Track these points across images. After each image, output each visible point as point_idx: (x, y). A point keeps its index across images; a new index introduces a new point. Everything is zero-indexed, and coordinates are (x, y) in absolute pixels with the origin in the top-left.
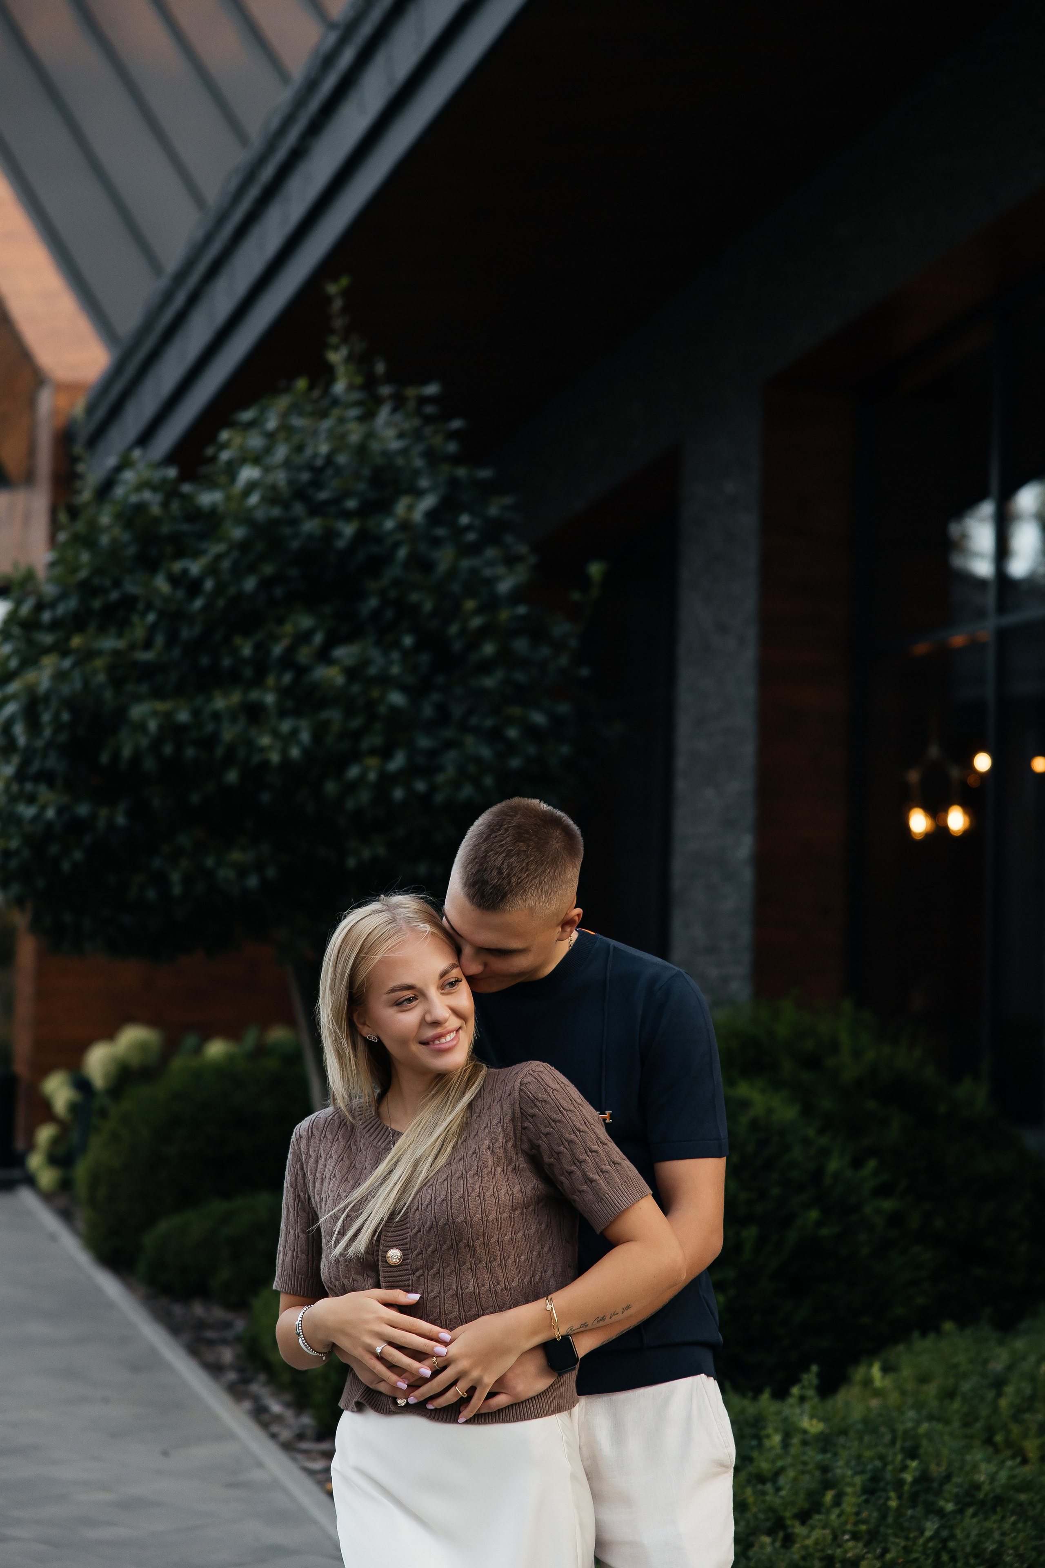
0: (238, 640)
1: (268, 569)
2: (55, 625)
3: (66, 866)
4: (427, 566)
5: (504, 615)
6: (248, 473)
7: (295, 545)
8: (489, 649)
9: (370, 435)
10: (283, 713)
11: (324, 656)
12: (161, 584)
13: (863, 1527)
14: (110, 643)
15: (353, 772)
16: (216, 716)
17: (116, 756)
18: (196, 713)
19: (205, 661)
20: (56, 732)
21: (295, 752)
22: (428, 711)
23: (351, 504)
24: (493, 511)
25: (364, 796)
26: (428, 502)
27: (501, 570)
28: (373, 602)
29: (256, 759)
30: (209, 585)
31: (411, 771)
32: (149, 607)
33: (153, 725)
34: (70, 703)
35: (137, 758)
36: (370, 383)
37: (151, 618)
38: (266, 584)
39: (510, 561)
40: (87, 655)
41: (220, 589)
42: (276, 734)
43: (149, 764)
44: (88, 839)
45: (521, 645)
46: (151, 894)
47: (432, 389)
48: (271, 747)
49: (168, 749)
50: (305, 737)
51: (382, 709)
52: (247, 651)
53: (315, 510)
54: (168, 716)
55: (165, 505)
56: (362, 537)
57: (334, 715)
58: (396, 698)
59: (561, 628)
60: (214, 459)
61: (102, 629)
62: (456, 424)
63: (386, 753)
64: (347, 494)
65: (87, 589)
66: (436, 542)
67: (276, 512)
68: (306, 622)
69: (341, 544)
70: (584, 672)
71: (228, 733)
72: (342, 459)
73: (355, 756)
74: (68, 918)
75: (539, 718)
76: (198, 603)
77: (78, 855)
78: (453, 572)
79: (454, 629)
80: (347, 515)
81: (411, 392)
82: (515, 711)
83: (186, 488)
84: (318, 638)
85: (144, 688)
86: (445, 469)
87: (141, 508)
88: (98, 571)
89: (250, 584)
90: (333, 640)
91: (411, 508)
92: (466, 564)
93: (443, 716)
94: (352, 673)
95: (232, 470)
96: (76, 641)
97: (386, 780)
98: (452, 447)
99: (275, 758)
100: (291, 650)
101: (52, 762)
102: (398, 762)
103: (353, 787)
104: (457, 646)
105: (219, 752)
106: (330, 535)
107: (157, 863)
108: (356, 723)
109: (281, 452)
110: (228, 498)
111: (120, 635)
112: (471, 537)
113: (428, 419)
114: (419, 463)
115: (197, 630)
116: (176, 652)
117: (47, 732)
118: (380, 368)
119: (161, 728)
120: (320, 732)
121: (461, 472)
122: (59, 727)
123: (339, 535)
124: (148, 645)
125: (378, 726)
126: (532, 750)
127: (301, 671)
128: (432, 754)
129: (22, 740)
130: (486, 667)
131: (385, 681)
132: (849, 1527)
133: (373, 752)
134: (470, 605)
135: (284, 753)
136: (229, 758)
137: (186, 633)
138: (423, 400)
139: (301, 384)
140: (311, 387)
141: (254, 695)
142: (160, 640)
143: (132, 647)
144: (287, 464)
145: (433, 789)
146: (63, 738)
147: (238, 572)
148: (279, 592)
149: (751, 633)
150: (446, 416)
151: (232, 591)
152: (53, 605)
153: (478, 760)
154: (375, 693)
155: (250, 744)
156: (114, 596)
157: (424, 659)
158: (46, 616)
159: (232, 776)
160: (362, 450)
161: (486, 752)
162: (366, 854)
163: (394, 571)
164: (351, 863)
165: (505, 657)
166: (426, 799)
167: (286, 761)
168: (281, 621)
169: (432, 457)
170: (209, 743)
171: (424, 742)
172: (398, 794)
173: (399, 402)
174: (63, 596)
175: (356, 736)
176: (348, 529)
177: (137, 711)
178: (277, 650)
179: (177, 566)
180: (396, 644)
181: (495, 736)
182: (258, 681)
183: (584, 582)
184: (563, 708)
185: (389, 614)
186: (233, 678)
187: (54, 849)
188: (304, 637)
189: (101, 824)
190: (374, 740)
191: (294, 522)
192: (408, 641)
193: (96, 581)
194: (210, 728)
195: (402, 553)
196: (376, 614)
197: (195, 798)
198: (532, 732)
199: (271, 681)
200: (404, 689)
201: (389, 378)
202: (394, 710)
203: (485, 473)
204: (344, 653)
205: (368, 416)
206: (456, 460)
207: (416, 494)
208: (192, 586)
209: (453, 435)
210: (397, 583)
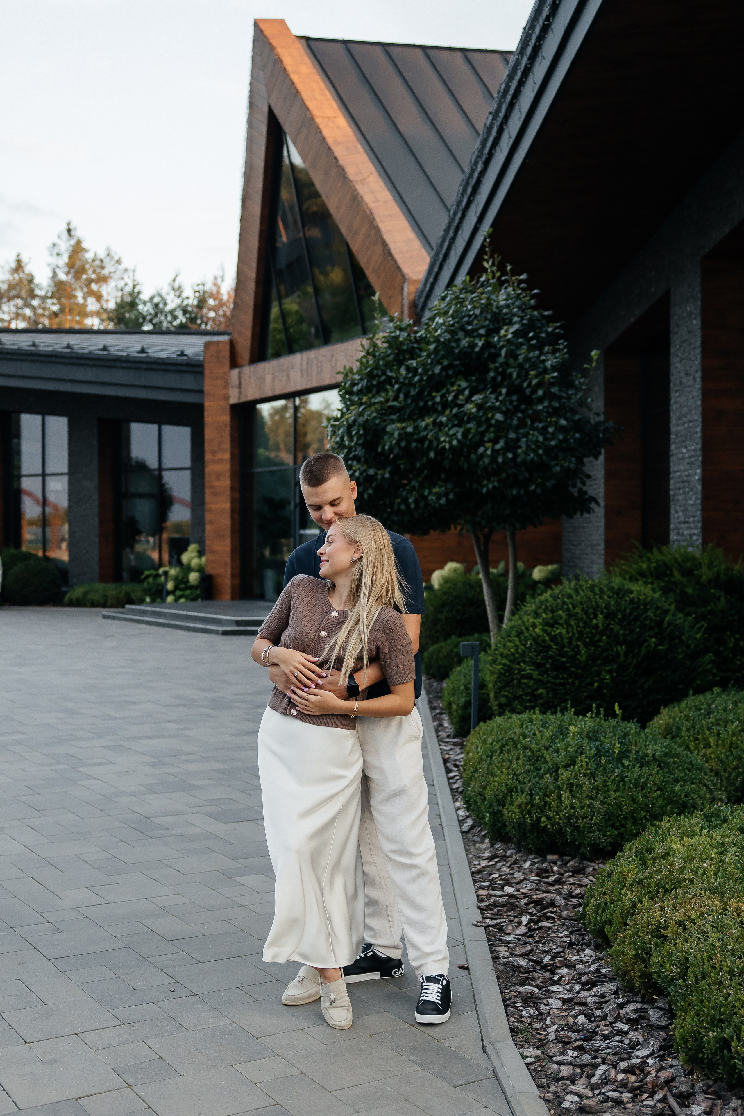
0: (434, 394)
1: (446, 363)
2: (359, 392)
4: (516, 358)
5: (547, 377)
6: (438, 320)
7: (457, 351)
8: (540, 392)
10: (452, 426)
11: (468, 400)
12: (403, 371)
13: (588, 771)
14: (378, 399)
15: (481, 449)
17: (383, 449)
18: (416, 428)
19: (421, 404)
20: (358, 440)
21: (455, 443)
22: (515, 422)
23: (482, 332)
24: (550, 330)
25: (486, 460)
26: (515, 328)
27: (549, 356)
28: (492, 374)
29: (441, 446)
31: (507, 448)
32: (396, 382)
33: (396, 435)
34: (365, 425)
35: (391, 449)
37: (396, 386)
38: (444, 369)
39: (555, 352)
40: (370, 405)
41: (425, 372)
42: (447, 434)
43: (397, 451)
44: (374, 485)
46: (403, 507)
47: (523, 277)
48: (445, 441)
49: (403, 444)
50: (459, 436)
51: (492, 422)
52: (438, 399)
53: (467, 334)
54: (403, 428)
55: (406, 336)
56: (488, 345)
57: (471, 426)
58: (499, 417)
59: (579, 381)
61: (375, 393)
62: (535, 291)
63: (495, 441)
64: (480, 327)
65: (371, 376)
66: (518, 346)
67: (449, 336)
68: (464, 384)
69: (477, 349)
71: (429, 435)
73: (481, 443)
75: (563, 422)
76: (417, 379)
77: (370, 491)
78: (527, 359)
79: (525, 385)
80: (480, 336)
81: (517, 278)
84: (467, 392)
85: (395, 418)
86: (527, 312)
87: (396, 338)
88: (377, 367)
89: (437, 369)
90: (473, 392)
91: (507, 331)
92: (532, 355)
93: (522, 424)
94: (480, 407)
97: (495, 453)
98: (533, 302)
99: (447, 446)
100: (456, 397)
101: (359, 452)
102: (500, 445)
103: (481, 456)
104: (528, 391)
105: (426, 444)
106: (473, 345)
107: (404, 493)
108: (481, 429)
109: (452, 310)
110: (429, 332)
111: (383, 395)
112: (534, 342)
113: (522, 290)
114: (514, 310)
115: (417, 390)
116: (409, 401)
117: (355, 439)
118: (508, 267)
119: (399, 435)
120: (465, 433)
121: (536, 313)
122: (359, 436)
123: (476, 345)
124: (395, 399)
125: (492, 429)
126: (561, 437)
127: (460, 407)
129: (347, 443)
130: (540, 400)
131: (494, 409)
132: (583, 771)
133: (490, 441)
134: (533, 373)
135: (450, 442)
136: (430, 447)
137: (413, 393)
138: (520, 282)
140: (471, 279)
141: (439, 418)
142: (402, 396)
143: (387, 400)
144: (453, 316)
146: (361, 441)
147: (432, 364)
148: (450, 372)
150: (530, 288)
151: (430, 373)
152: (357, 384)
153: (537, 442)
154: (489, 415)
155: (438, 439)
156: (383, 378)
157: (515, 398)
158: (355, 389)
159: (432, 454)
160: (487, 307)
161: (541, 438)
163: (501, 360)
164: (485, 490)
165: (548, 396)
166: (512, 461)
167: (452, 447)
168: (452, 384)
169: (522, 307)
170: (421, 440)
171: (512, 435)
172: (500, 460)
174: (361, 379)
176: (480, 343)
177: (389, 429)
178: (450, 398)
179: (409, 363)
181: (544, 431)
182: (441, 412)
183: (590, 360)
185: (499, 378)
186: (431, 411)
188: (461, 391)
189: (379, 477)
190: (490, 435)
191: (458, 341)
192: (504, 391)
193: (375, 372)
194: (421, 433)
195: (503, 352)
196: (494, 379)
197: (418, 464)
198: (560, 429)
199: (447, 411)
200: (502, 412)
202: (498, 422)
203: (547, 313)
204: (477, 398)
206: (534, 308)
207: (511, 323)
208: (414, 371)
209: (533, 297)
210: (501, 365)
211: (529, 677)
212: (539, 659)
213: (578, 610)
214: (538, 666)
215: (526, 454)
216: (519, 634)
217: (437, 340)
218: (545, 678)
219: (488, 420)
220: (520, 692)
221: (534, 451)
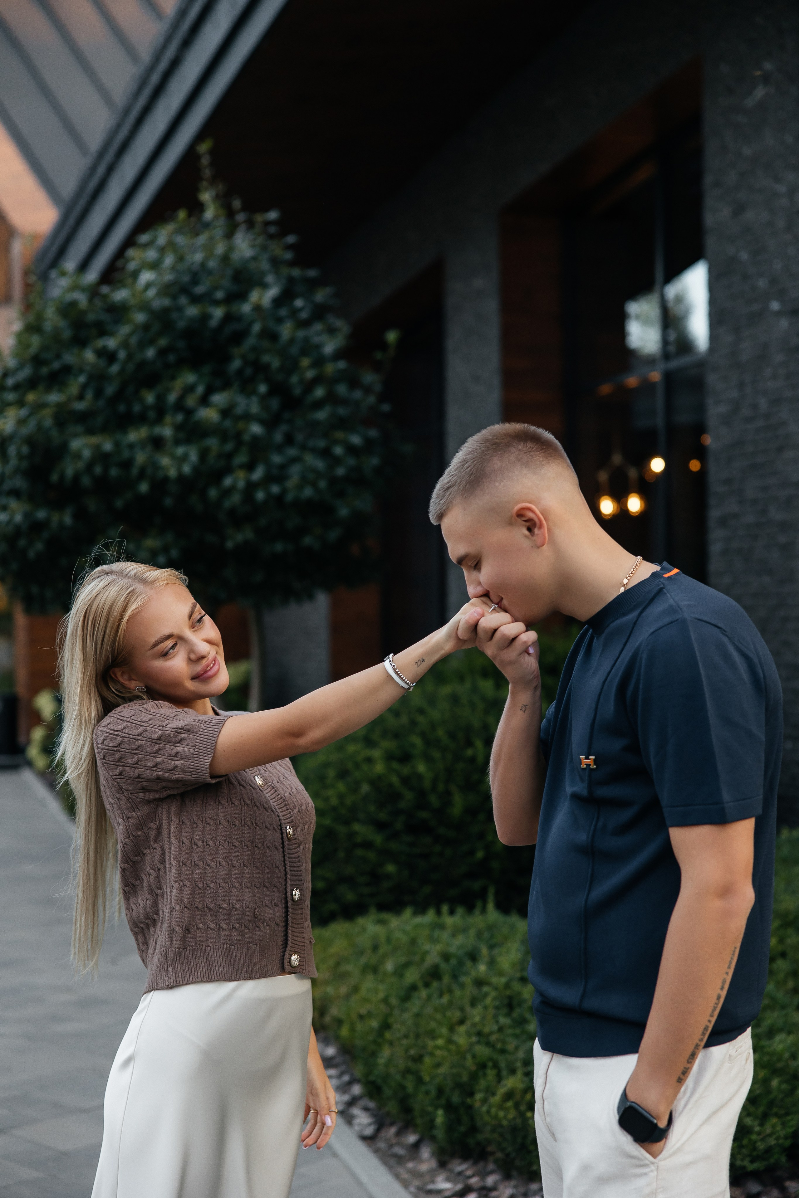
0: (144, 393)
1: (163, 342)
2: (16, 387)
3: (31, 554)
4: (274, 337)
5: (330, 368)
6: (146, 276)
7: (180, 325)
8: (319, 392)
9: (231, 249)
10: (177, 442)
11: (204, 401)
12: (89, 355)
14: (54, 398)
15: (228, 481)
16: (131, 446)
17: (62, 477)
18: (117, 444)
19: (122, 408)
20: (19, 461)
21: (187, 469)
22: (278, 437)
23: (220, 295)
24: (319, 298)
25: (236, 499)
26: (272, 292)
27: (325, 338)
28: (236, 364)
29: (160, 474)
30: (122, 355)
31: (269, 479)
32: (81, 371)
33: (87, 454)
34: (29, 441)
35: (77, 478)
36: (230, 214)
37: (82, 379)
38: (162, 353)
39: (331, 331)
40: (39, 406)
41: (130, 357)
42: (173, 456)
43: (86, 481)
44: (45, 535)
45: (342, 389)
47: (273, 215)
48: (170, 466)
49: (98, 470)
50: (194, 457)
51: (246, 437)
52: (150, 400)
53: (195, 300)
54: (97, 447)
55: (91, 300)
56: (228, 318)
57: (213, 443)
58: (256, 429)
59: (369, 378)
60: (123, 269)
61: (49, 389)
62: (291, 239)
63: (250, 467)
64: (215, 288)
65: (37, 361)
66: (280, 320)
67: (166, 302)
68: (191, 378)
69: (214, 323)
70: (386, 408)
71: (140, 458)
72: (212, 264)
73: (228, 470)
74: (35, 590)
75: (356, 440)
76: (115, 369)
77: (39, 546)
78: (292, 341)
79: (294, 379)
80: (217, 303)
81: (259, 218)
82: (339, 435)
83: (105, 289)
84: (200, 390)
85: (79, 429)
86: (285, 271)
87: (73, 304)
88: (44, 348)
89: (150, 353)
90: (210, 391)
91: (261, 296)
92: (301, 334)
93: (289, 440)
94: (226, 412)
95: (135, 275)
96: (31, 397)
97: (251, 487)
98: (289, 256)
99: (172, 473)
100: (181, 399)
101: (18, 482)
102: (258, 474)
103: (228, 492)
104: (297, 391)
105: (135, 471)
106: (205, 317)
108: (229, 447)
109: (169, 260)
110: (133, 295)
111: (60, 391)
112: (304, 315)
113: (271, 237)
114: (265, 265)
115: (116, 387)
116: (101, 403)
118: (237, 204)
119: (92, 455)
120: (204, 454)
121: (296, 272)
122: (20, 457)
123: (212, 317)
124: (81, 397)
125: (244, 449)
126: (351, 461)
127: (189, 413)
128: (283, 467)
130: (318, 405)
131: (247, 417)
133: (242, 466)
134: (305, 362)
135: (179, 469)
136: (142, 474)
137: (108, 390)
138: (267, 223)
139: (182, 214)
140: (190, 216)
141: (158, 430)
142: (89, 394)
143: (69, 400)
144: (173, 268)
145: (284, 492)
146: (25, 464)
147: (143, 345)
148: (172, 358)
149: (496, 381)
150: (283, 234)
151: (138, 358)
152: (14, 373)
153: (314, 470)
154: (241, 425)
155: (155, 465)
156: (56, 365)
157: (275, 401)
158: (10, 381)
159: (144, 487)
160: (225, 259)
161: (320, 465)
162: (240, 537)
163: (251, 341)
165: (331, 398)
166: (279, 499)
168: (173, 378)
169: (275, 262)
170: (127, 464)
171: (277, 459)
172: (260, 495)
173: (250, 224)
174: (21, 366)
175: (229, 456)
176: (218, 313)
177: (76, 444)
178: (172, 398)
179: (100, 343)
180: (254, 392)
181: (325, 453)
182: (159, 420)
183: (383, 346)
184: (373, 433)
185: (249, 371)
186: (142, 419)
187: (22, 543)
188: (190, 389)
189: (54, 524)
190: (241, 458)
191: (180, 309)
192: (263, 388)
193: (43, 355)
194: (126, 454)
195: (257, 328)
196: (240, 372)
197: (119, 504)
198: (351, 450)
199: (168, 419)
200: (262, 422)
201: (244, 209)
202: (255, 438)
203: (312, 273)
204: (219, 399)
205: (229, 235)
206: (292, 264)
207: (264, 286)
208: (110, 357)
209: (289, 247)
210: (254, 349)
211: (368, 845)
212: (383, 816)
213: (441, 733)
214: (380, 826)
215: (300, 487)
216: (343, 774)
217: (145, 306)
218: (394, 846)
219: (238, 436)
220: (349, 870)
221: (314, 484)
